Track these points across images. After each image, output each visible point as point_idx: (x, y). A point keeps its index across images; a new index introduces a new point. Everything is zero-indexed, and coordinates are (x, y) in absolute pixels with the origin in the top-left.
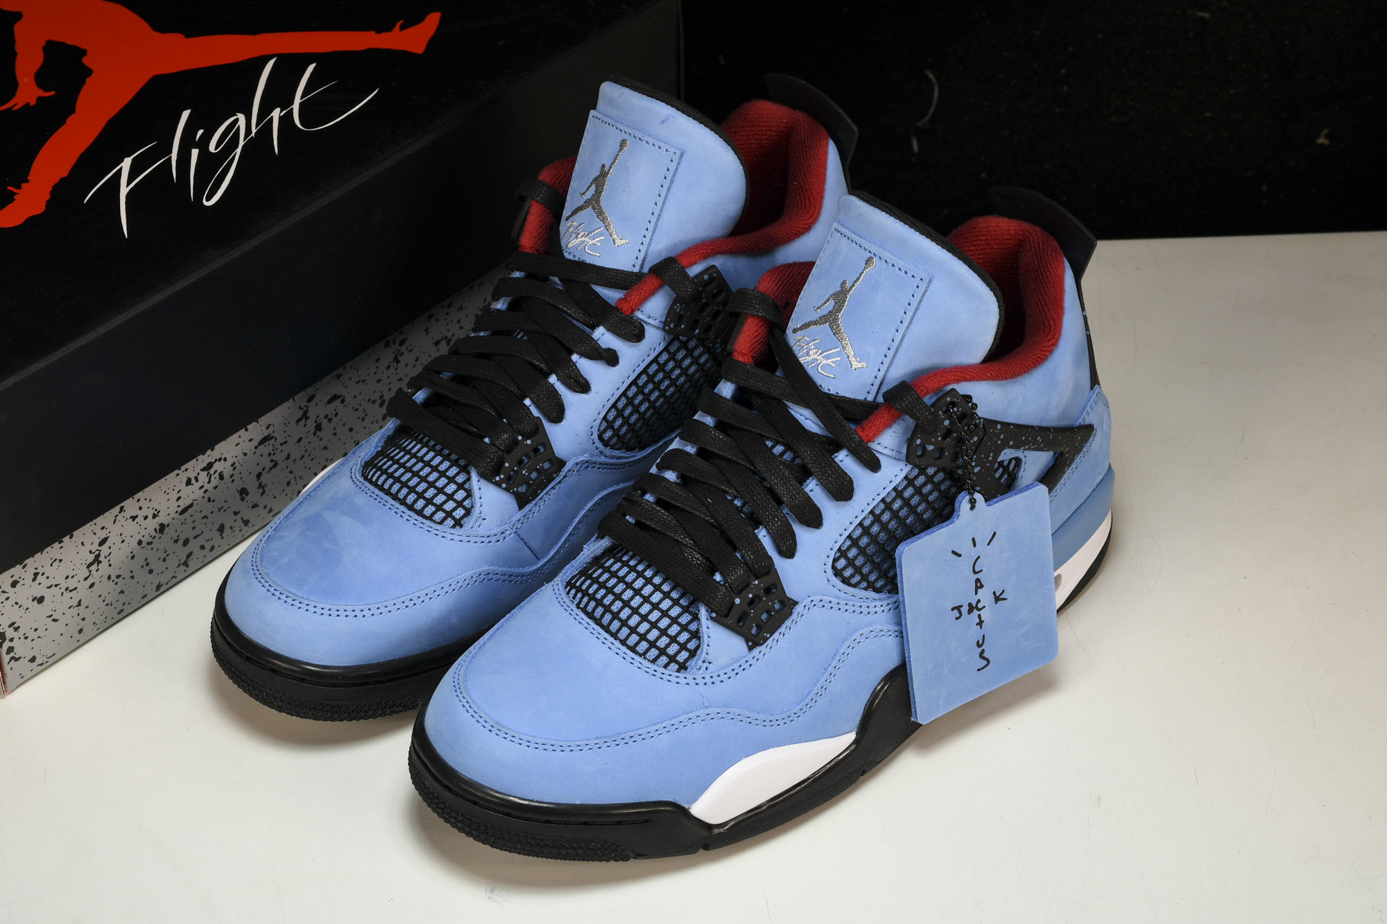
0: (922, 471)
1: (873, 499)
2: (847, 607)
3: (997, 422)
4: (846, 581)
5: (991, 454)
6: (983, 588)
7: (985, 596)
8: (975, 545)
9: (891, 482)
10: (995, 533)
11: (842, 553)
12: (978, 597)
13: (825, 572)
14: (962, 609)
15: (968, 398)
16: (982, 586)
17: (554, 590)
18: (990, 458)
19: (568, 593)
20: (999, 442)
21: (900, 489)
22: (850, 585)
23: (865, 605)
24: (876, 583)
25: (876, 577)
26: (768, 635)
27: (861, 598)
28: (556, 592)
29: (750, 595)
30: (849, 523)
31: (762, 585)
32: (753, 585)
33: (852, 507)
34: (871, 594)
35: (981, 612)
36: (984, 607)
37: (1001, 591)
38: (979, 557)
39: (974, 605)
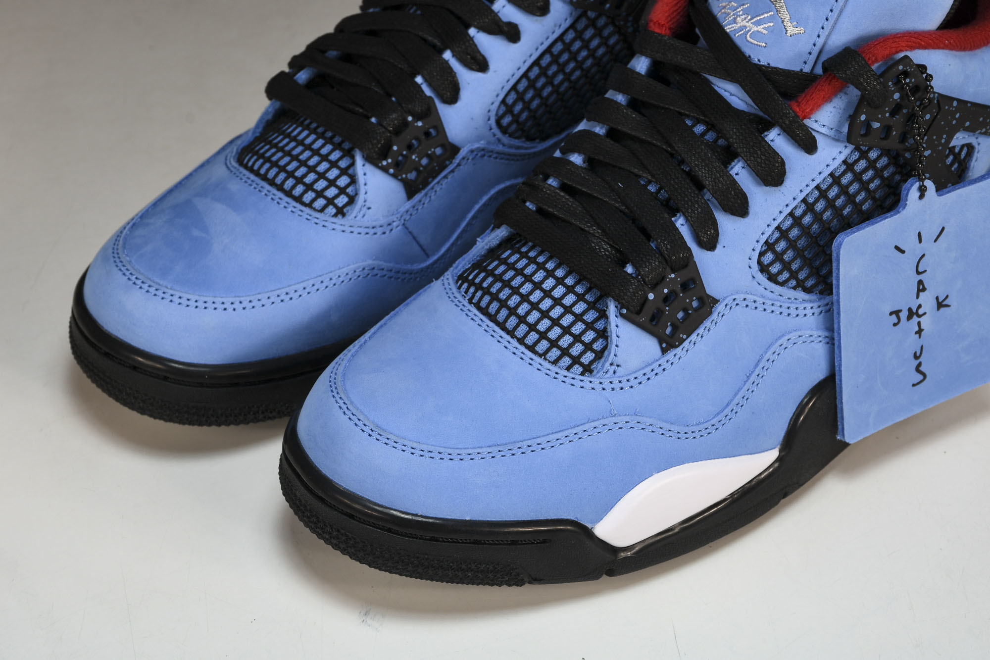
0: (864, 155)
1: (807, 186)
2: (773, 308)
3: (953, 99)
4: (772, 278)
5: (945, 136)
6: (926, 292)
7: (927, 301)
8: (920, 241)
9: (827, 166)
10: (943, 229)
11: (769, 246)
12: (920, 301)
13: (750, 267)
14: (901, 314)
15: (922, 68)
16: (924, 289)
17: (443, 284)
18: (943, 141)
19: (459, 288)
20: (954, 122)
21: (837, 174)
22: (777, 283)
23: (793, 306)
24: (806, 282)
25: (806, 275)
26: (685, 337)
27: (789, 299)
28: (445, 288)
29: (666, 291)
30: (778, 212)
31: (679, 279)
32: (669, 278)
33: (783, 193)
34: (800, 295)
35: (922, 319)
36: (925, 314)
37: (945, 297)
38: (923, 255)
39: (914, 311)
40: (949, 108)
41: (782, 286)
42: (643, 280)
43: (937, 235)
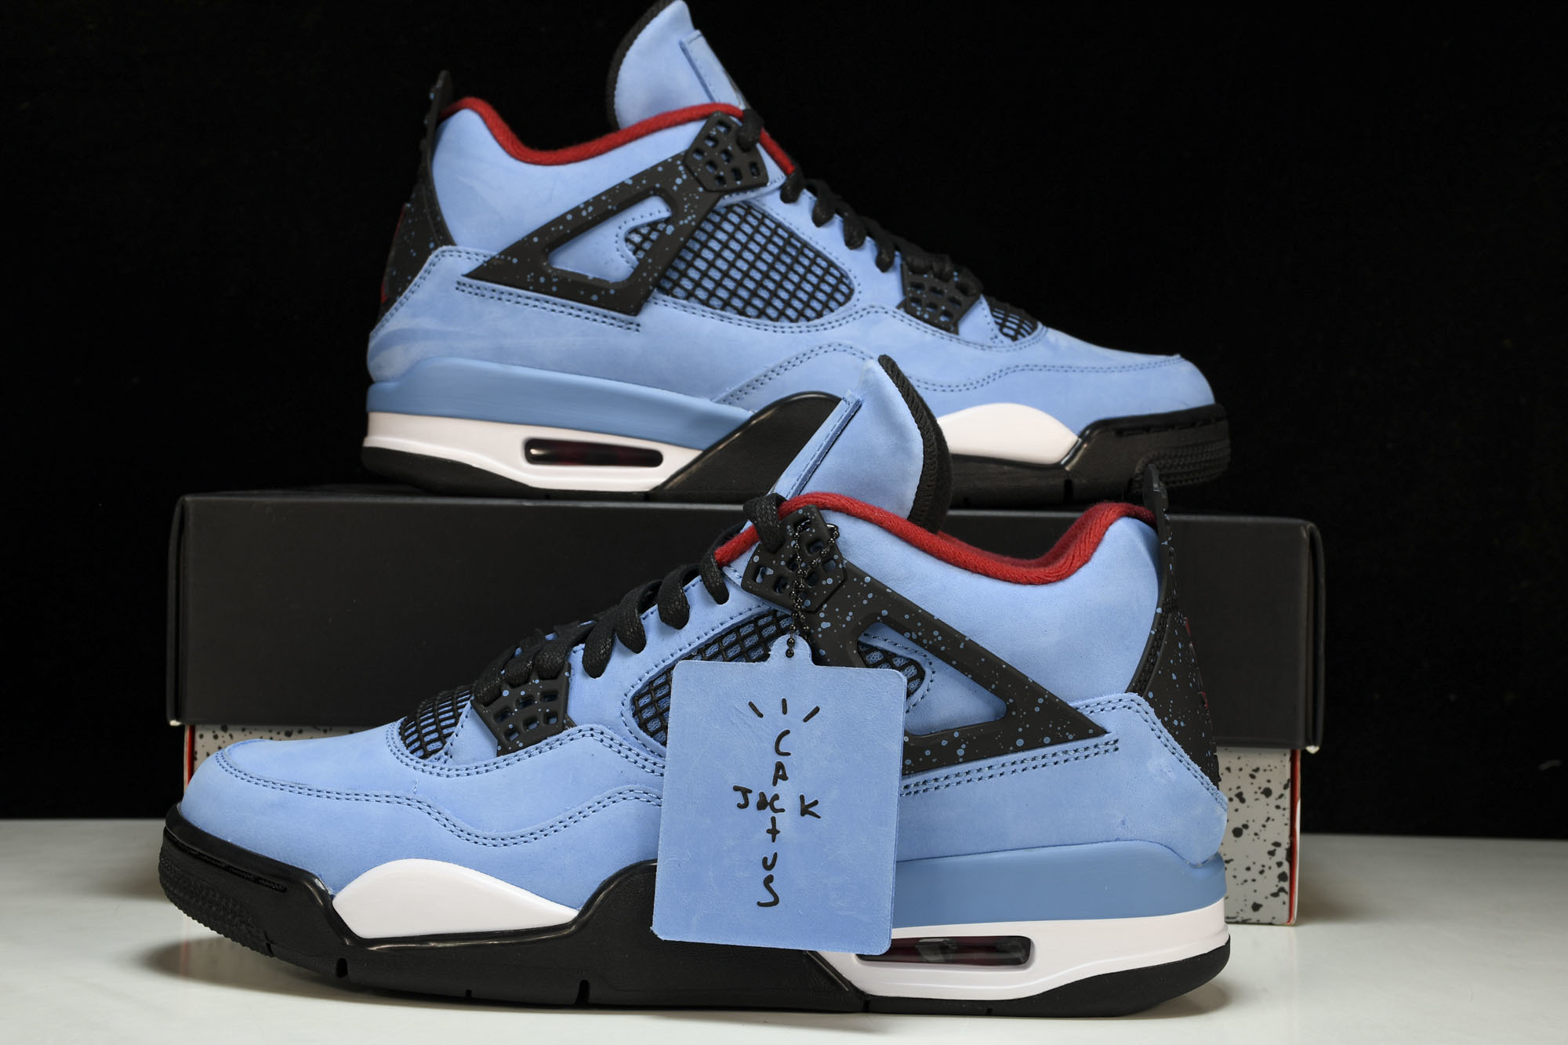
1: (706, 634)
3: (864, 574)
4: (642, 723)
5: (851, 614)
6: (787, 782)
7: (785, 792)
8: (784, 712)
9: (732, 618)
10: (817, 709)
12: (777, 790)
13: (622, 703)
14: (749, 796)
16: (785, 777)
20: (865, 602)
22: (644, 729)
26: (521, 745)
29: (523, 693)
31: (542, 687)
32: (532, 682)
35: (777, 816)
36: (781, 809)
37: (813, 801)
38: (788, 732)
39: (769, 800)
40: (858, 582)
41: (648, 734)
43: (808, 713)
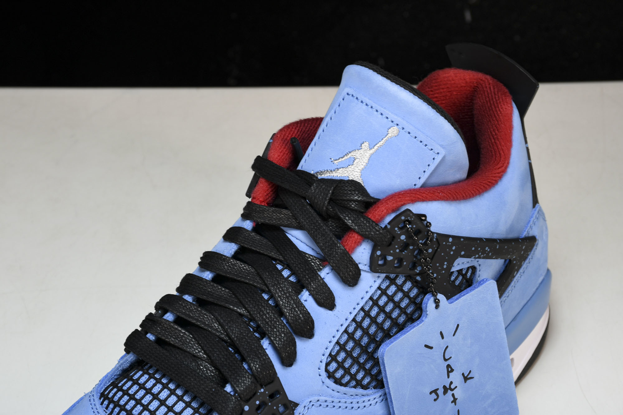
0: (393, 282)
1: (354, 309)
2: (340, 404)
3: (448, 236)
4: (338, 382)
5: (446, 263)
6: (454, 372)
7: (456, 378)
8: (443, 338)
9: (367, 292)
10: (458, 325)
11: (333, 358)
12: (451, 379)
13: (320, 375)
14: (438, 392)
15: (421, 217)
16: (452, 370)
17: (90, 400)
19: (102, 404)
20: (452, 253)
21: (375, 298)
22: (341, 384)
23: (355, 401)
24: (363, 381)
25: (362, 376)
27: (352, 395)
28: (91, 404)
29: (258, 402)
30: (336, 331)
31: (267, 392)
32: (259, 392)
33: (337, 316)
34: (360, 391)
35: (454, 392)
36: (456, 387)
37: (468, 372)
38: (447, 347)
39: (448, 387)
40: (446, 243)
41: (345, 387)
42: (240, 397)
43: (454, 330)
